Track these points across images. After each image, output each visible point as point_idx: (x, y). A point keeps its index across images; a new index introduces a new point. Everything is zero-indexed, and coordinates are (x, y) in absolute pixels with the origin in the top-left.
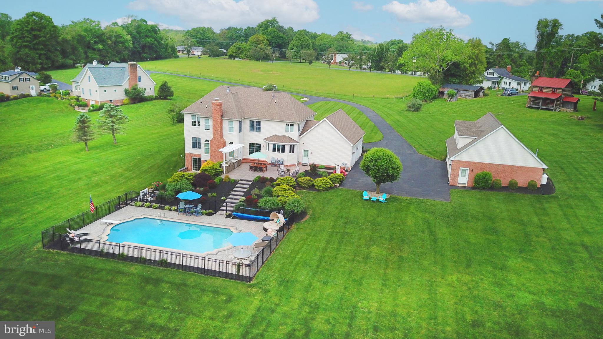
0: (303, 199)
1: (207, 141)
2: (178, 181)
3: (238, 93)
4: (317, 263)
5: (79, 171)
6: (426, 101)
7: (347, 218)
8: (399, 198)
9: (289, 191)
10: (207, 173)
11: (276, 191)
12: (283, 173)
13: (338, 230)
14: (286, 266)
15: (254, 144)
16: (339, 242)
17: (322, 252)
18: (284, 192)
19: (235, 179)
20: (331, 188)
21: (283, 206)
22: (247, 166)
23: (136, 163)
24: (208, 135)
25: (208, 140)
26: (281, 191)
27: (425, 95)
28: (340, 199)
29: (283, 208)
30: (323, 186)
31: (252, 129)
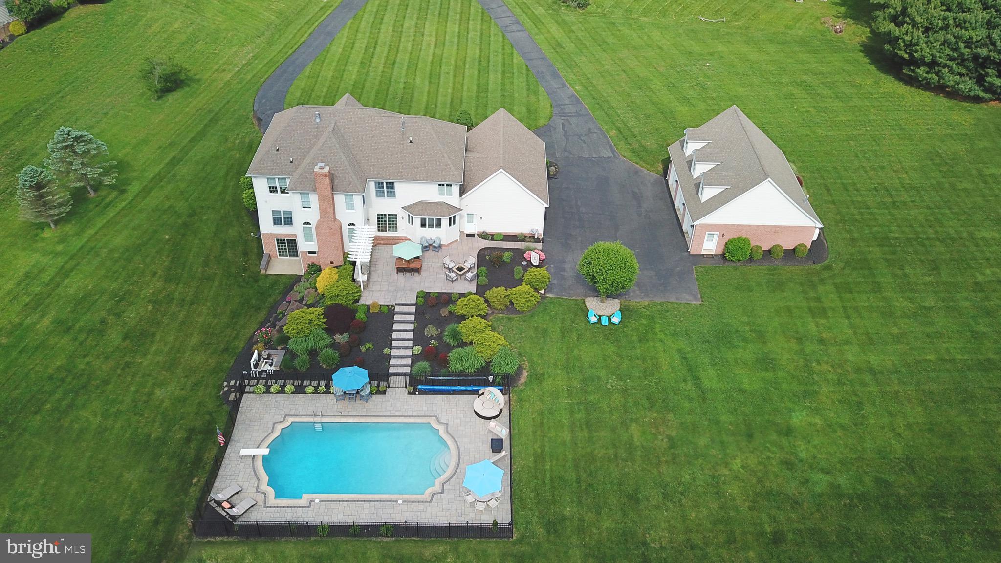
1: (306, 223)
2: (305, 333)
7: (581, 371)
9: (488, 332)
10: (341, 302)
12: (453, 276)
13: (577, 400)
15: (385, 215)
18: (480, 334)
19: (387, 303)
21: (488, 363)
24: (310, 216)
25: (309, 223)
26: (475, 332)
31: (380, 194)
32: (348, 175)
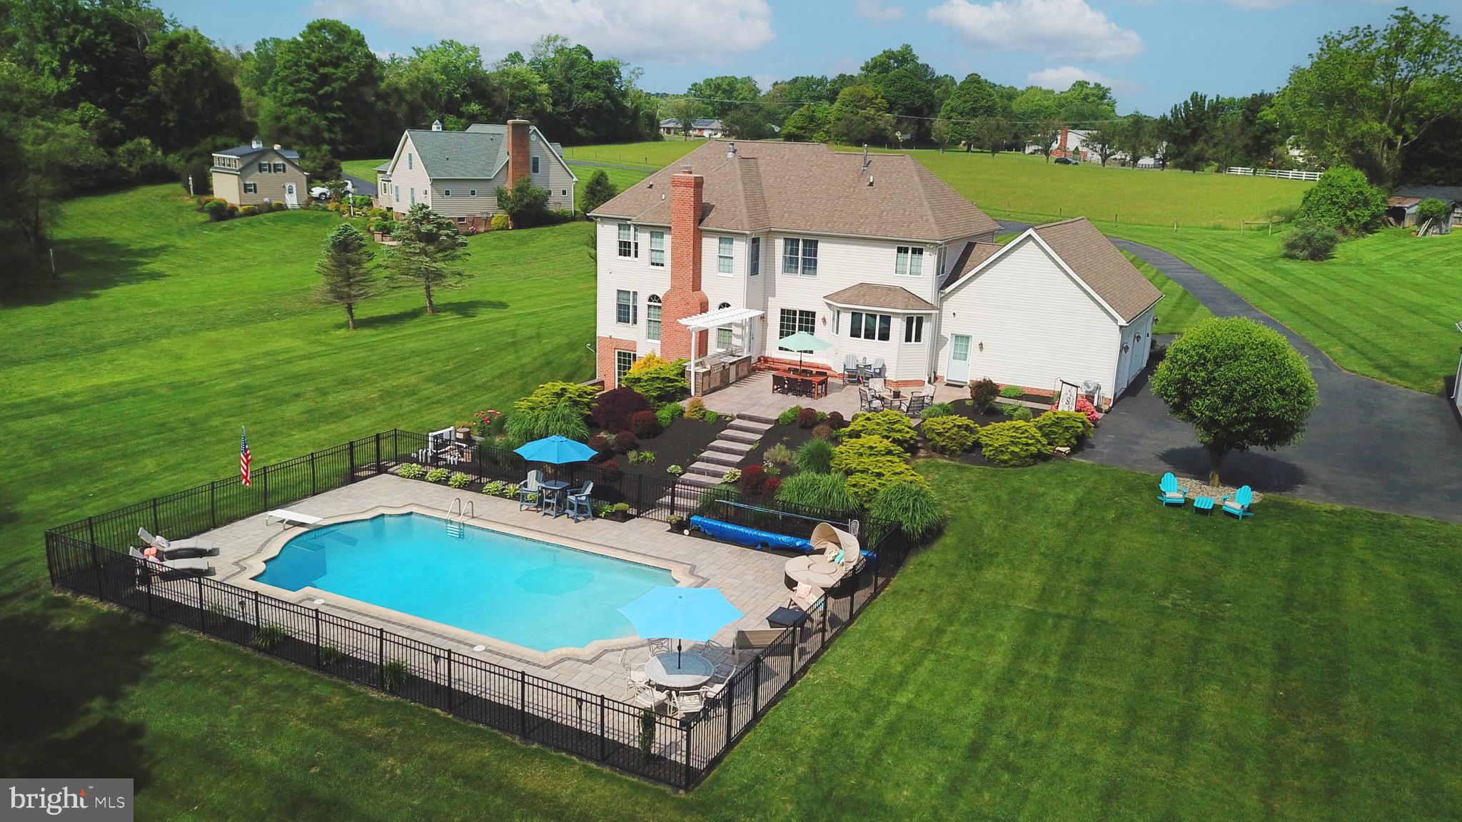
0: (939, 489)
1: (654, 298)
2: (543, 409)
3: (760, 161)
4: (970, 734)
5: (306, 375)
6: (1345, 233)
7: (1097, 565)
8: (1299, 507)
9: (889, 458)
10: (637, 390)
11: (844, 456)
12: (877, 403)
13: (1061, 610)
14: (846, 737)
15: (795, 312)
16: (1065, 657)
17: (997, 690)
18: (872, 458)
19: (721, 412)
20: (1041, 457)
21: (862, 506)
22: (767, 379)
23: (463, 362)
24: (660, 281)
25: (657, 297)
26: (861, 455)
27: (1345, 214)
28: (1071, 497)
29: (860, 513)
30: (1012, 448)
31: (791, 264)
32: (736, 207)
